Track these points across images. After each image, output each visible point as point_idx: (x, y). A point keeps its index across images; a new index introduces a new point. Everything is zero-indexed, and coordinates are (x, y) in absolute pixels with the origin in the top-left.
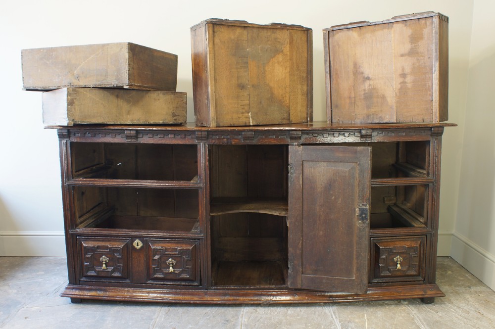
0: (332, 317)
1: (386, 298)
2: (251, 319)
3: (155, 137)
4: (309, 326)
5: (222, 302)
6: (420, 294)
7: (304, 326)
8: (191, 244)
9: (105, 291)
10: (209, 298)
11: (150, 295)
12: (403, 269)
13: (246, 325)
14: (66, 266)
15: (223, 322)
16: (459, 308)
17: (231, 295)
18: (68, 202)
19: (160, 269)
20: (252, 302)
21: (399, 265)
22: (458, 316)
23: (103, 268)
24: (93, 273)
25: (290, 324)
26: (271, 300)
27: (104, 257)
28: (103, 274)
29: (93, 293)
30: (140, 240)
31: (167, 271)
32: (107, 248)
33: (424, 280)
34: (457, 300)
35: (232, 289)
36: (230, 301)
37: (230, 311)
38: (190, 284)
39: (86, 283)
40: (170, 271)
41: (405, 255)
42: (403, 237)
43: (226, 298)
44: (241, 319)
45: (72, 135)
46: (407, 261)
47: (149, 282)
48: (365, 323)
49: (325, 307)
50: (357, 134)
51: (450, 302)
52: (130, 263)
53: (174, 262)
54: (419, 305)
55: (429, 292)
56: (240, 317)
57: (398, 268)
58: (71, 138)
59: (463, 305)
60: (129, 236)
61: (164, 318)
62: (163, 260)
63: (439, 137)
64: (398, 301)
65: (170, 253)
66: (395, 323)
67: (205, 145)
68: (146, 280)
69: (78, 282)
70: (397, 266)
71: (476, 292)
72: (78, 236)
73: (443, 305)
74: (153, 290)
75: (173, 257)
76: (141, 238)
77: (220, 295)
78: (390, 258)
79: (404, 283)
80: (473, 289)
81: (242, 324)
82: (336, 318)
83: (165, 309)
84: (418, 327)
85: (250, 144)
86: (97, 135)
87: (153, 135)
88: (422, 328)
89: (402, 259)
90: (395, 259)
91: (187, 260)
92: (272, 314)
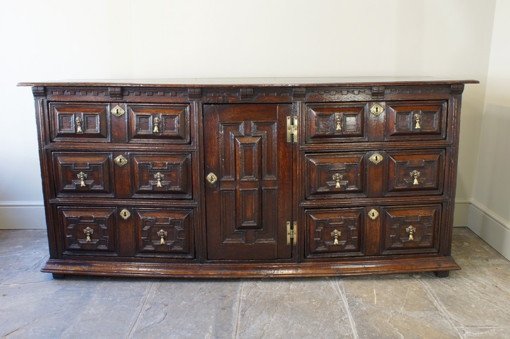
0: (338, 292)
1: (397, 271)
2: (250, 294)
3: (142, 94)
4: (312, 302)
5: (219, 276)
6: (434, 267)
7: (308, 301)
8: (184, 214)
9: (90, 265)
10: (204, 272)
11: (140, 269)
12: (415, 240)
13: (244, 301)
14: (46, 240)
15: (220, 297)
16: (475, 282)
17: (228, 269)
18: (47, 168)
19: (150, 241)
20: (252, 276)
21: (411, 236)
22: (474, 291)
23: (87, 240)
24: (76, 246)
25: (293, 300)
26: (271, 274)
27: (88, 228)
28: (88, 247)
29: (77, 268)
30: (128, 209)
31: (158, 244)
32: (91, 218)
33: (438, 253)
34: (473, 273)
35: (230, 263)
36: (227, 275)
37: (227, 287)
38: (183, 257)
39: (68, 257)
40: (161, 243)
41: (418, 225)
42: (416, 206)
43: (223, 272)
44: (239, 295)
45: (49, 92)
46: (420, 232)
47: (138, 255)
48: (374, 298)
49: (331, 281)
50: (367, 91)
51: (466, 276)
52: (117, 235)
53: (166, 233)
54: (433, 279)
55: (444, 265)
56: (238, 291)
57: (410, 239)
58: (48, 97)
59: (480, 278)
60: (115, 206)
61: (156, 294)
62: (153, 231)
63: (458, 95)
64: (410, 274)
65: (161, 223)
66: (406, 298)
67: (198, 103)
68: (136, 253)
69: (60, 256)
70: (409, 236)
71: (494, 265)
72: (59, 206)
73: (458, 279)
74: (142, 264)
75: (164, 228)
76: (127, 207)
77: (216, 269)
78: (402, 228)
79: (416, 256)
80: (491, 262)
81: (240, 300)
82: (343, 293)
83: (156, 285)
84: (431, 303)
85: (248, 102)
86: (77, 93)
87: (140, 92)
88: (435, 304)
89: (414, 229)
90: (407, 229)
91: (180, 231)
92: (273, 289)
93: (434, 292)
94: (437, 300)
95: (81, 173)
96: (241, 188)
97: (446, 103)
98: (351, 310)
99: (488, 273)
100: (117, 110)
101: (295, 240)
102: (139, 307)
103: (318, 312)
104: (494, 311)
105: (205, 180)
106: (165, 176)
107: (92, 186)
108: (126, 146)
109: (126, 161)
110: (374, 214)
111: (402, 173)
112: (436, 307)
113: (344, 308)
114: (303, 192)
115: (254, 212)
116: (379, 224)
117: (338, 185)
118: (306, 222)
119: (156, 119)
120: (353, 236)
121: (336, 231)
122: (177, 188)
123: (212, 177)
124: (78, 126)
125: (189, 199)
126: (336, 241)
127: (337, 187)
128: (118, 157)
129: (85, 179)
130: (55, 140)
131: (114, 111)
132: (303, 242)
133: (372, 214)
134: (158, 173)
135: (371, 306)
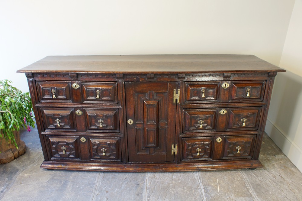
0: (199, 182)
1: (230, 168)
2: (151, 183)
3: (89, 77)
4: (185, 189)
5: (135, 171)
6: (249, 166)
7: (183, 189)
8: (115, 140)
9: (66, 164)
10: (127, 169)
12: (241, 153)
13: (149, 189)
15: (136, 185)
16: (270, 173)
17: (140, 167)
18: (38, 116)
19: (98, 154)
20: (152, 171)
21: (239, 152)
22: (270, 180)
23: (63, 153)
24: (58, 156)
25: (174, 188)
27: (63, 147)
28: (64, 156)
29: (59, 166)
30: (85, 138)
32: (65, 142)
33: (252, 158)
34: (269, 166)
36: (139, 170)
37: (140, 176)
38: (115, 161)
39: (54, 160)
40: (103, 155)
41: (243, 146)
42: (243, 136)
43: (137, 169)
44: (146, 183)
45: (35, 75)
46: (244, 149)
47: (91, 160)
48: (218, 187)
49: (194, 173)
50: (221, 75)
51: (265, 169)
52: (80, 150)
53: (106, 150)
55: (254, 165)
56: (145, 181)
58: (35, 78)
59: (272, 170)
60: (77, 136)
61: (102, 182)
62: (99, 149)
63: (273, 78)
65: (103, 145)
66: (235, 186)
67: (122, 82)
68: (90, 158)
69: (50, 159)
70: (237, 151)
71: (279, 159)
72: (47, 135)
73: (261, 171)
74: (94, 164)
75: (105, 147)
76: (85, 137)
77: (133, 167)
78: (234, 147)
79: (240, 160)
80: (277, 157)
81: (146, 188)
82: (201, 182)
83: (102, 174)
84: (248, 190)
85: (151, 81)
86: (51, 76)
87: (88, 75)
88: (250, 191)
89: (241, 148)
90: (237, 148)
91: (114, 149)
92: (164, 179)
93: (249, 181)
94: (251, 188)
95: (57, 119)
96: (147, 127)
97: (265, 82)
98: (206, 196)
99: (276, 166)
100: (75, 85)
101: (176, 153)
102: (93, 193)
103: (188, 197)
104: (282, 197)
105: (127, 123)
106: (104, 122)
107: (64, 126)
108: (81, 105)
109: (82, 113)
110: (219, 140)
111: (237, 120)
112: (251, 194)
113: (202, 194)
114: (181, 130)
115: (154, 139)
116: (222, 144)
117: (201, 126)
118: (183, 144)
119: (98, 91)
120: (207, 151)
121: (198, 149)
122: (111, 128)
123: (130, 122)
124: (53, 94)
125: (118, 133)
126: (198, 154)
127: (200, 127)
128: (77, 111)
129: (59, 122)
130: (41, 101)
131: (74, 85)
132: (180, 154)
133: (218, 140)
134: (100, 120)
135: (217, 193)
